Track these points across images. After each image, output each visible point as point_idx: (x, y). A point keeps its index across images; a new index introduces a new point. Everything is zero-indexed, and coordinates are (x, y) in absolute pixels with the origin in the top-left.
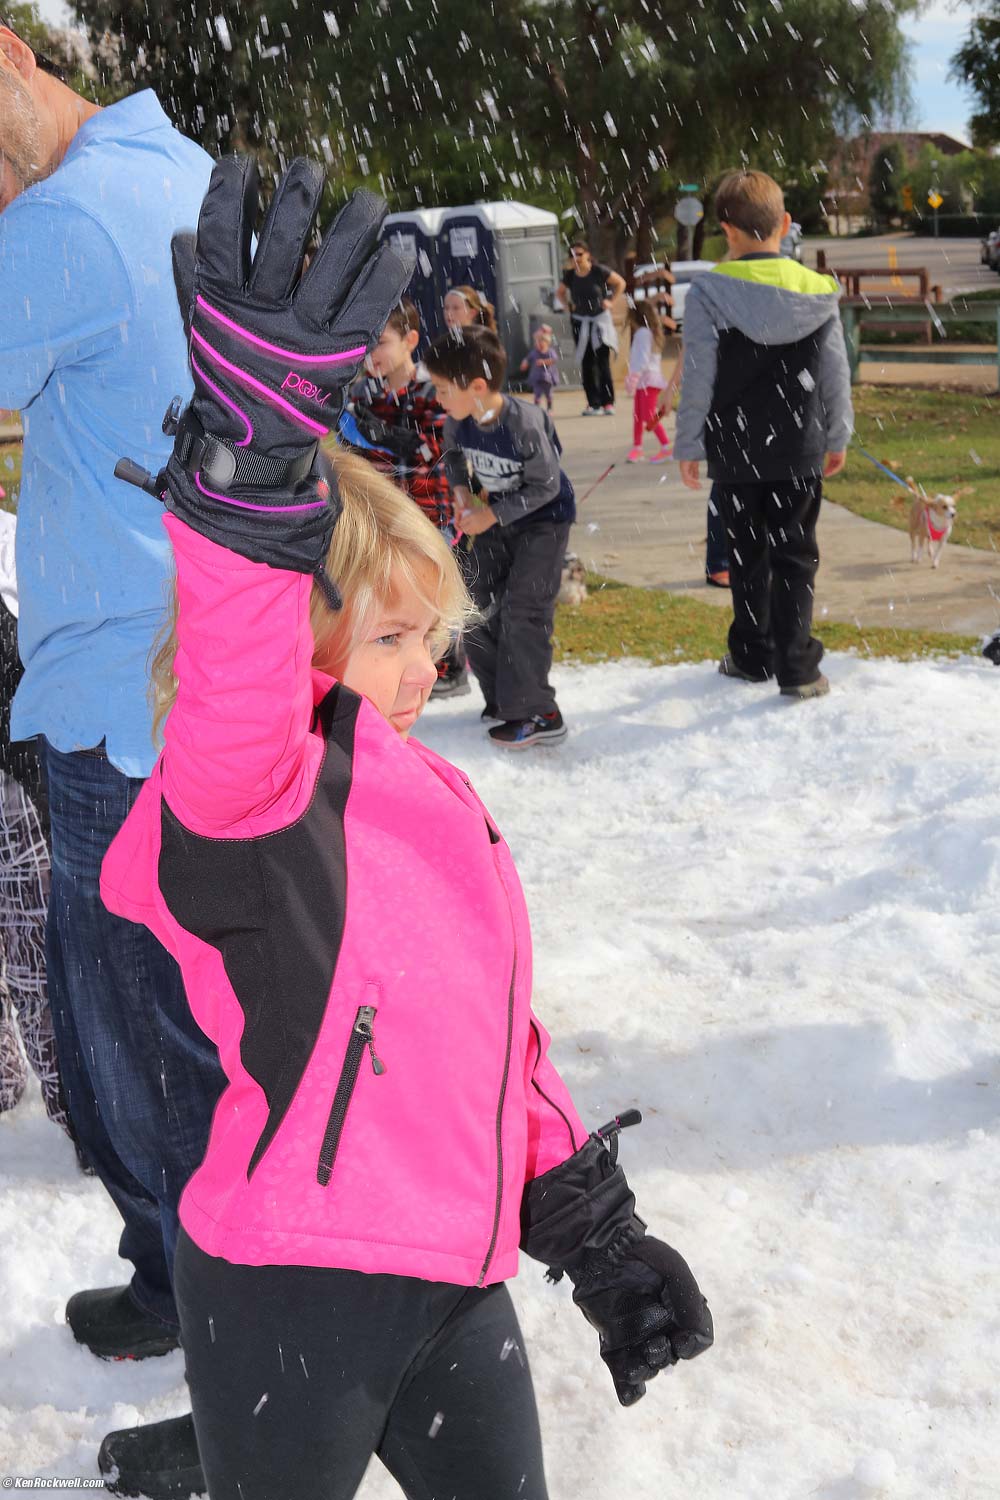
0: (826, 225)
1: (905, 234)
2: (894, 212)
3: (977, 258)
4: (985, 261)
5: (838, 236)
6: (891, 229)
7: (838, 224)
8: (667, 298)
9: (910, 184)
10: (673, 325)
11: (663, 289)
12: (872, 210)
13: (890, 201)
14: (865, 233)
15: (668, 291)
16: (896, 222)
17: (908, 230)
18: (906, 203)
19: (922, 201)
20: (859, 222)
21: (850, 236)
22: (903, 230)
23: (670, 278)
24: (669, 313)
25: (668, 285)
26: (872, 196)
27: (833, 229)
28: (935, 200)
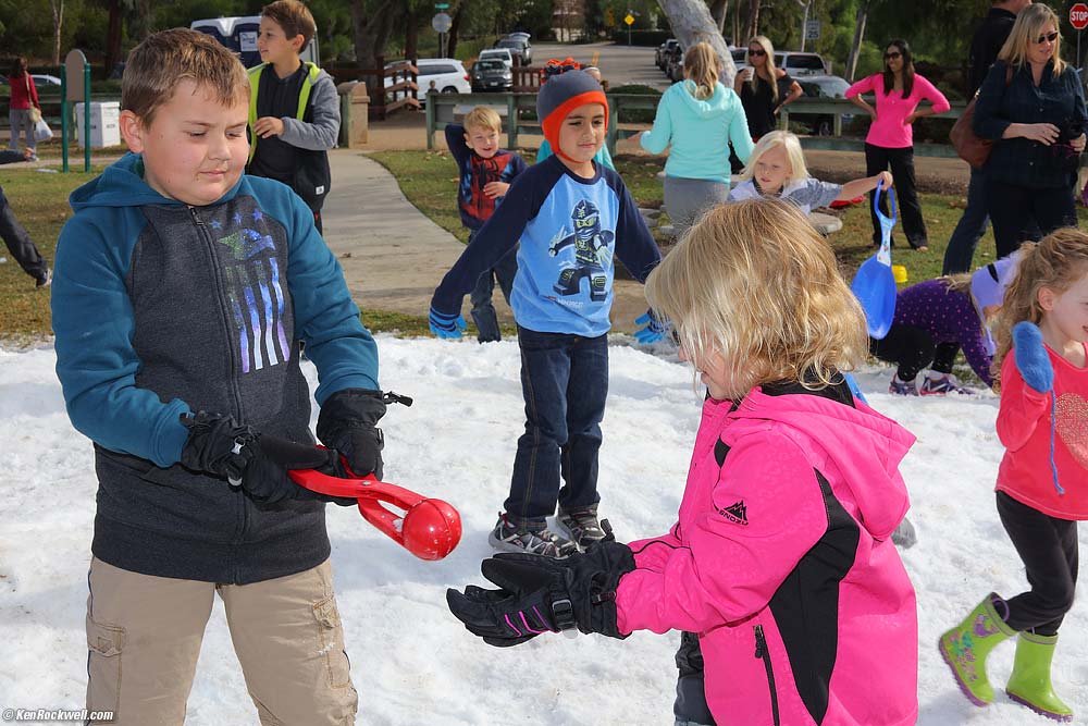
0: (554, 35)
1: (609, 43)
2: (601, 27)
3: (653, 61)
4: (657, 64)
5: (563, 43)
6: (600, 39)
7: (563, 34)
8: (413, 84)
9: (613, 7)
10: (417, 104)
11: (410, 79)
12: (586, 25)
13: (598, 19)
14: (580, 41)
15: (414, 80)
16: (603, 34)
17: (611, 40)
18: (610, 21)
19: (621, 20)
20: (576, 34)
21: (571, 43)
22: (608, 40)
23: (416, 71)
24: (414, 96)
25: (414, 76)
26: (586, 14)
27: (559, 38)
28: (629, 20)
